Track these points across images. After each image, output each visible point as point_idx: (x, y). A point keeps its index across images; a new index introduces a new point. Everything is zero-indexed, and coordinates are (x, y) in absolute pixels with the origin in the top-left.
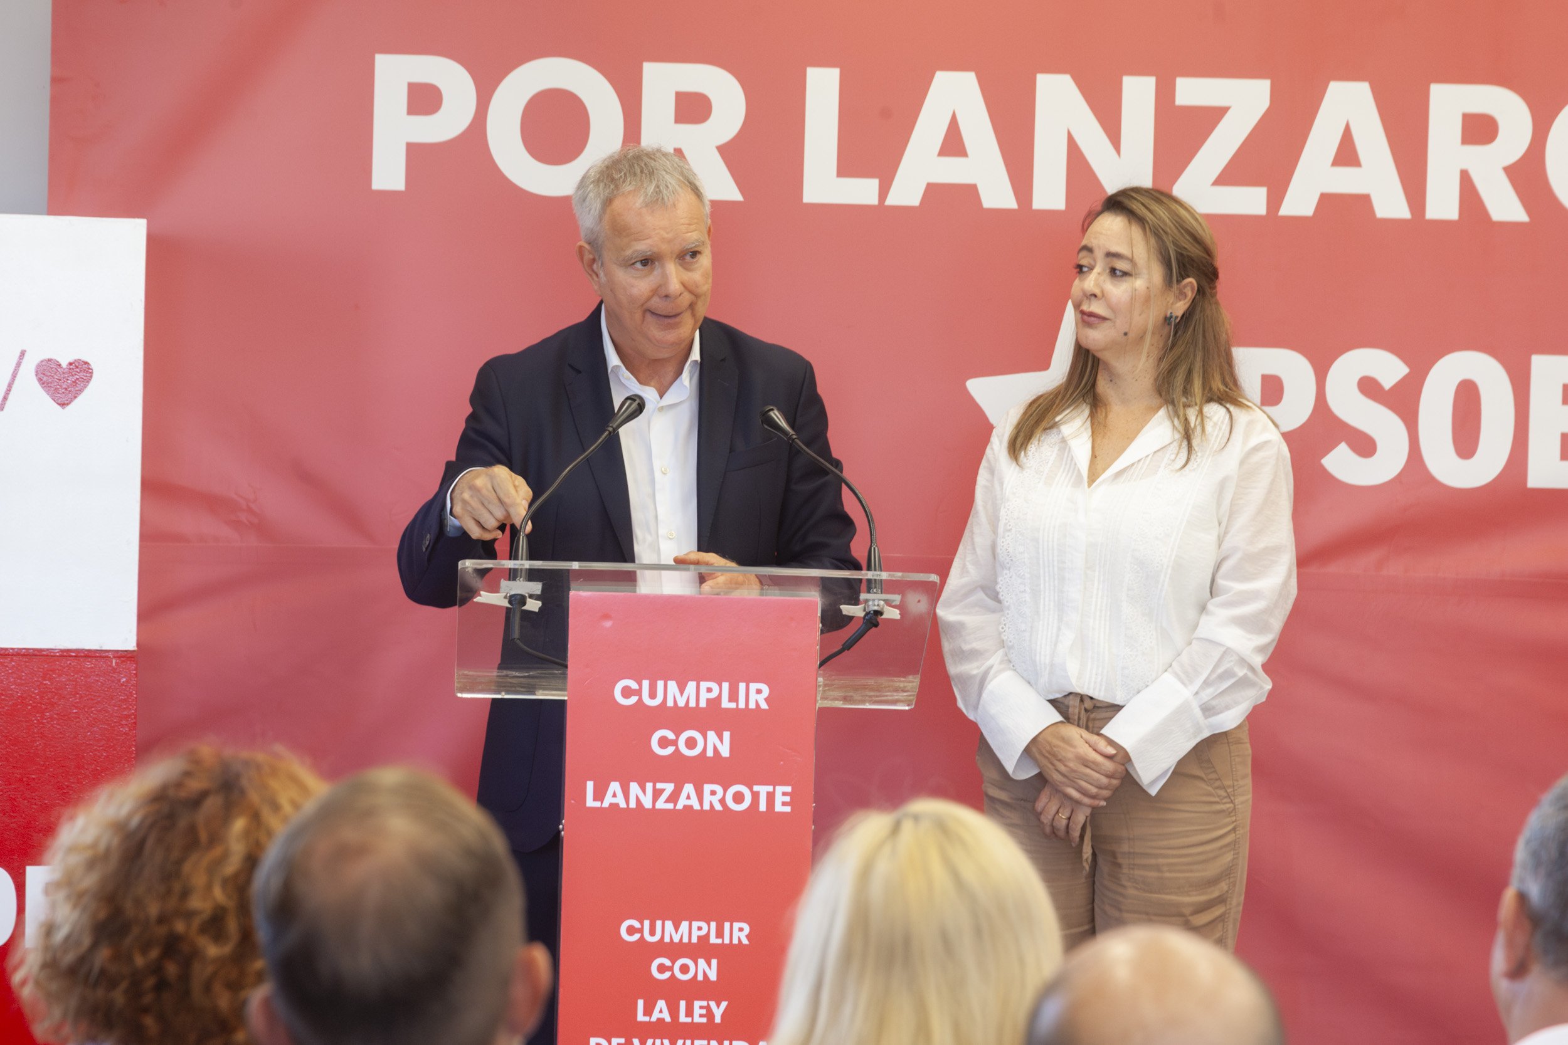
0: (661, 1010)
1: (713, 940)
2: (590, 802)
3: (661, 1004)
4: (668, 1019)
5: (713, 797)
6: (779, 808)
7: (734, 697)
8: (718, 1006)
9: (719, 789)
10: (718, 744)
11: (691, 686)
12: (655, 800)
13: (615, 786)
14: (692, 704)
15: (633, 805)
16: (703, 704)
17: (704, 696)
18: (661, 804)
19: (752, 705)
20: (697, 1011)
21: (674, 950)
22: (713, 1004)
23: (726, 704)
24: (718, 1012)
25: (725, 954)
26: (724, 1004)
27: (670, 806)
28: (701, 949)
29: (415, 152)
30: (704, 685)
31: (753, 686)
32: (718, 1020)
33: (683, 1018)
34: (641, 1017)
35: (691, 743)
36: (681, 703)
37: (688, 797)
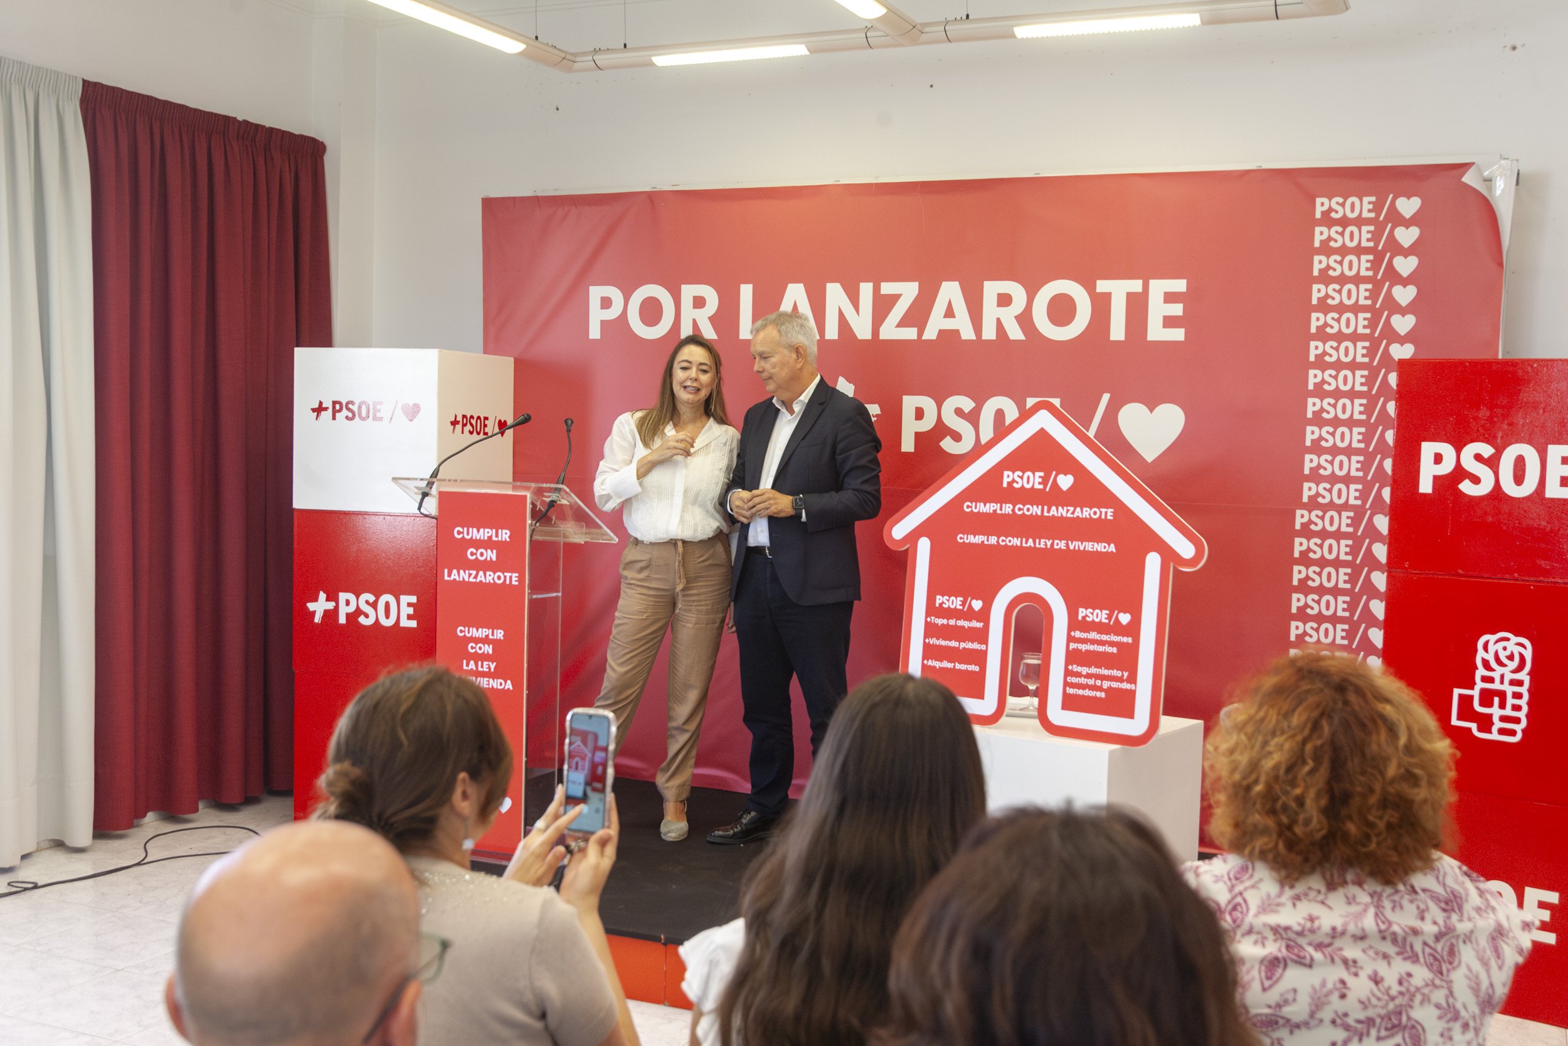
0: (472, 665)
1: (491, 637)
2: (446, 578)
3: (472, 662)
4: (475, 669)
5: (490, 577)
6: (514, 583)
7: (497, 536)
8: (493, 663)
9: (492, 573)
10: (491, 555)
11: (482, 530)
12: (469, 577)
13: (455, 571)
14: (482, 538)
15: (461, 579)
16: (486, 538)
17: (487, 535)
18: (472, 580)
19: (504, 540)
20: (485, 666)
21: (477, 640)
22: (490, 663)
23: (494, 538)
24: (493, 666)
25: (495, 643)
26: (495, 664)
27: (474, 580)
28: (486, 640)
29: (604, 323)
30: (486, 530)
31: (504, 531)
32: (492, 670)
33: (480, 669)
34: (465, 667)
35: (482, 554)
36: (478, 538)
37: (481, 577)
